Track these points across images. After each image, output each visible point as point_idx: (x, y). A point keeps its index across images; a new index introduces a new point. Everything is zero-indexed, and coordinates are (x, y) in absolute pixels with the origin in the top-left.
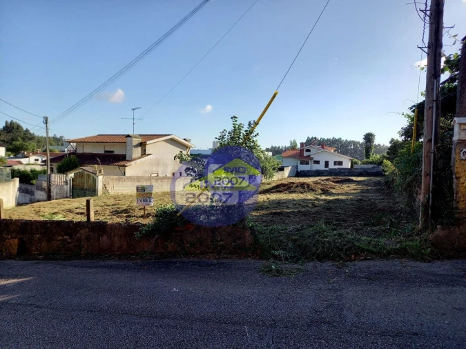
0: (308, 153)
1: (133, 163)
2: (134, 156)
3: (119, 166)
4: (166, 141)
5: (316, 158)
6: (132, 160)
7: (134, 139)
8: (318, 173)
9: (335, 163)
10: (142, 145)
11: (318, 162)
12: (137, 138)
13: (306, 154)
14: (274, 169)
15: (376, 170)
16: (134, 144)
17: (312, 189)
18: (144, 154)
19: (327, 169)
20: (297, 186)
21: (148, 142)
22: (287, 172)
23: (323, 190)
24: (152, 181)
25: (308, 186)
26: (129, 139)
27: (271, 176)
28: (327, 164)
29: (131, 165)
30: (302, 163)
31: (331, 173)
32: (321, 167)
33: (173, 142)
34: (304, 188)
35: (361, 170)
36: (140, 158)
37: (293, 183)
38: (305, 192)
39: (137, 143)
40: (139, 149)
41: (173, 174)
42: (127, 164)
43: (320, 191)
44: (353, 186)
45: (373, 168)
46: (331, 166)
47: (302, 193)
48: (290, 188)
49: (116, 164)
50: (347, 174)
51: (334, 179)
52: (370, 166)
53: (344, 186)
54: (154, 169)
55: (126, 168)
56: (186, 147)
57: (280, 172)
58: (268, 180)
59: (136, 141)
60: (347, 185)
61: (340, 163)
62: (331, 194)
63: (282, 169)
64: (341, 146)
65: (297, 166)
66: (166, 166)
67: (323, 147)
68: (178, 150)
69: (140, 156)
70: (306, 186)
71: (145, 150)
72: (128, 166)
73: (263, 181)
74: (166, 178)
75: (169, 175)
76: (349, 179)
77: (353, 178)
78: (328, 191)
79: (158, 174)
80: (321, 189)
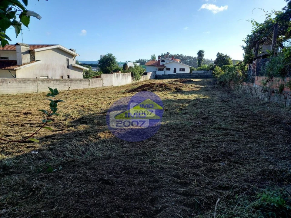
0: (163, 63)
1: (22, 67)
2: (23, 62)
3: (9, 70)
4: (53, 49)
5: (168, 67)
6: (21, 65)
7: (22, 47)
8: (169, 77)
9: (180, 70)
10: (31, 52)
11: (169, 69)
12: (24, 46)
13: (161, 63)
14: (140, 74)
15: (206, 74)
16: (23, 51)
17: (168, 88)
18: (33, 60)
19: (175, 74)
20: (157, 86)
21: (36, 50)
22: (149, 75)
23: (176, 89)
24: (38, 82)
25: (166, 86)
26: (18, 47)
27: (138, 79)
28: (175, 70)
29: (19, 69)
30: (158, 70)
31: (178, 76)
32: (171, 72)
33: (60, 51)
34: (162, 87)
35: (197, 74)
36: (29, 63)
37: (154, 84)
38: (163, 90)
39: (26, 50)
40: (28, 55)
41: (62, 77)
42: (16, 68)
43: (174, 90)
44: (194, 85)
45: (204, 73)
46: (178, 72)
47: (161, 91)
48: (152, 87)
49: (7, 68)
50: (187, 77)
51: (181, 80)
52: (203, 72)
53: (188, 85)
54: (44, 73)
56: (72, 56)
57: (144, 76)
58: (136, 82)
59: (24, 49)
60: (190, 85)
61: (184, 70)
62: (183, 93)
63: (145, 74)
64: (184, 59)
65: (156, 72)
66: (55, 71)
67: (173, 59)
68: (65, 58)
69: (29, 61)
70: (164, 86)
71: (34, 57)
72: (17, 70)
73: (133, 82)
74: (52, 80)
75: (58, 77)
76: (191, 80)
77: (192, 79)
78: (180, 89)
79: (48, 77)
80: (175, 88)
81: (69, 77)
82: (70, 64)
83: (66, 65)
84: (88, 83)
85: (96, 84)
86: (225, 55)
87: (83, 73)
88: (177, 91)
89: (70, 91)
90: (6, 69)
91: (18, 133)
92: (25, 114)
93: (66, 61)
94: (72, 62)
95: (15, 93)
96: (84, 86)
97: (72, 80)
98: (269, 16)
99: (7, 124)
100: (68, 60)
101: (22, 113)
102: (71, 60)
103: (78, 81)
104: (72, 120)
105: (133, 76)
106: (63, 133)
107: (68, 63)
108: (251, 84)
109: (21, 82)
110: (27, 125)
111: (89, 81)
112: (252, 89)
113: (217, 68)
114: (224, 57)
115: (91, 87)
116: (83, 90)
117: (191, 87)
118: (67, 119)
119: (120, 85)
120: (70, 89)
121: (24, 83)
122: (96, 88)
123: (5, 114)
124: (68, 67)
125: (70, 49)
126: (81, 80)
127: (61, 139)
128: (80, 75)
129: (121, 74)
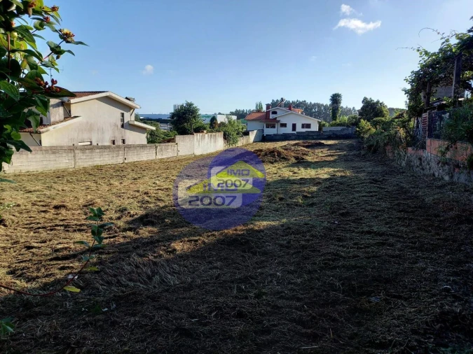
0: (275, 116)
1: (50, 128)
2: (52, 120)
3: (31, 133)
4: (97, 99)
5: (283, 121)
6: (50, 125)
8: (285, 137)
9: (303, 126)
10: (65, 104)
11: (284, 125)
13: (272, 116)
14: (238, 134)
15: (346, 132)
16: (52, 103)
17: (283, 158)
18: (68, 116)
19: (295, 132)
20: (266, 155)
21: (72, 101)
22: (252, 136)
23: (297, 158)
24: (77, 152)
25: (279, 154)
27: (235, 142)
28: (294, 126)
29: (47, 131)
30: (267, 127)
31: (299, 136)
32: (288, 130)
33: (110, 100)
34: (274, 156)
35: (331, 133)
36: (62, 121)
37: (261, 151)
38: (276, 161)
39: (57, 101)
40: (61, 109)
41: (114, 142)
42: (41, 130)
43: (293, 160)
44: (326, 151)
45: (342, 130)
46: (299, 129)
47: (272, 163)
49: (27, 130)
50: (315, 137)
51: (304, 143)
52: (339, 128)
53: (316, 151)
54: (86, 136)
55: (42, 135)
56: (129, 108)
57: (245, 137)
58: (231, 147)
60: (320, 150)
61: (308, 126)
62: (308, 165)
63: (246, 133)
64: (308, 109)
65: (263, 130)
66: (103, 133)
67: (290, 109)
68: (118, 112)
69: (62, 118)
70: (276, 154)
71: (70, 111)
72: (43, 132)
73: (227, 148)
74: (98, 147)
75: (107, 143)
76: (320, 143)
77: (323, 142)
78: (303, 159)
79: (91, 142)
80: (295, 157)
81: (124, 141)
82: (125, 121)
83: (120, 124)
84: (154, 152)
85: (167, 152)
86: (375, 101)
87: (146, 134)
88: (298, 163)
89: (127, 164)
90: (26, 132)
91: (45, 242)
92: (56, 207)
93: (120, 117)
94: (129, 117)
95: (40, 170)
96: (148, 155)
97: (129, 147)
98: (447, 41)
99: (28, 226)
100: (123, 115)
101: (51, 207)
102: (127, 115)
103: (138, 148)
104: (131, 219)
105: (226, 137)
106: (117, 243)
107: (123, 120)
108: (420, 152)
109: (50, 152)
110: (59, 228)
111: (156, 147)
112: (423, 159)
113: (363, 122)
114: (374, 104)
115: (159, 157)
116: (147, 162)
117: (320, 154)
118: (122, 217)
119: (205, 153)
120: (126, 161)
121: (54, 153)
122: (168, 158)
123: (24, 208)
124: (122, 126)
125: (127, 98)
126: (142, 146)
127: (113, 253)
128: (142, 138)
129: (206, 135)
